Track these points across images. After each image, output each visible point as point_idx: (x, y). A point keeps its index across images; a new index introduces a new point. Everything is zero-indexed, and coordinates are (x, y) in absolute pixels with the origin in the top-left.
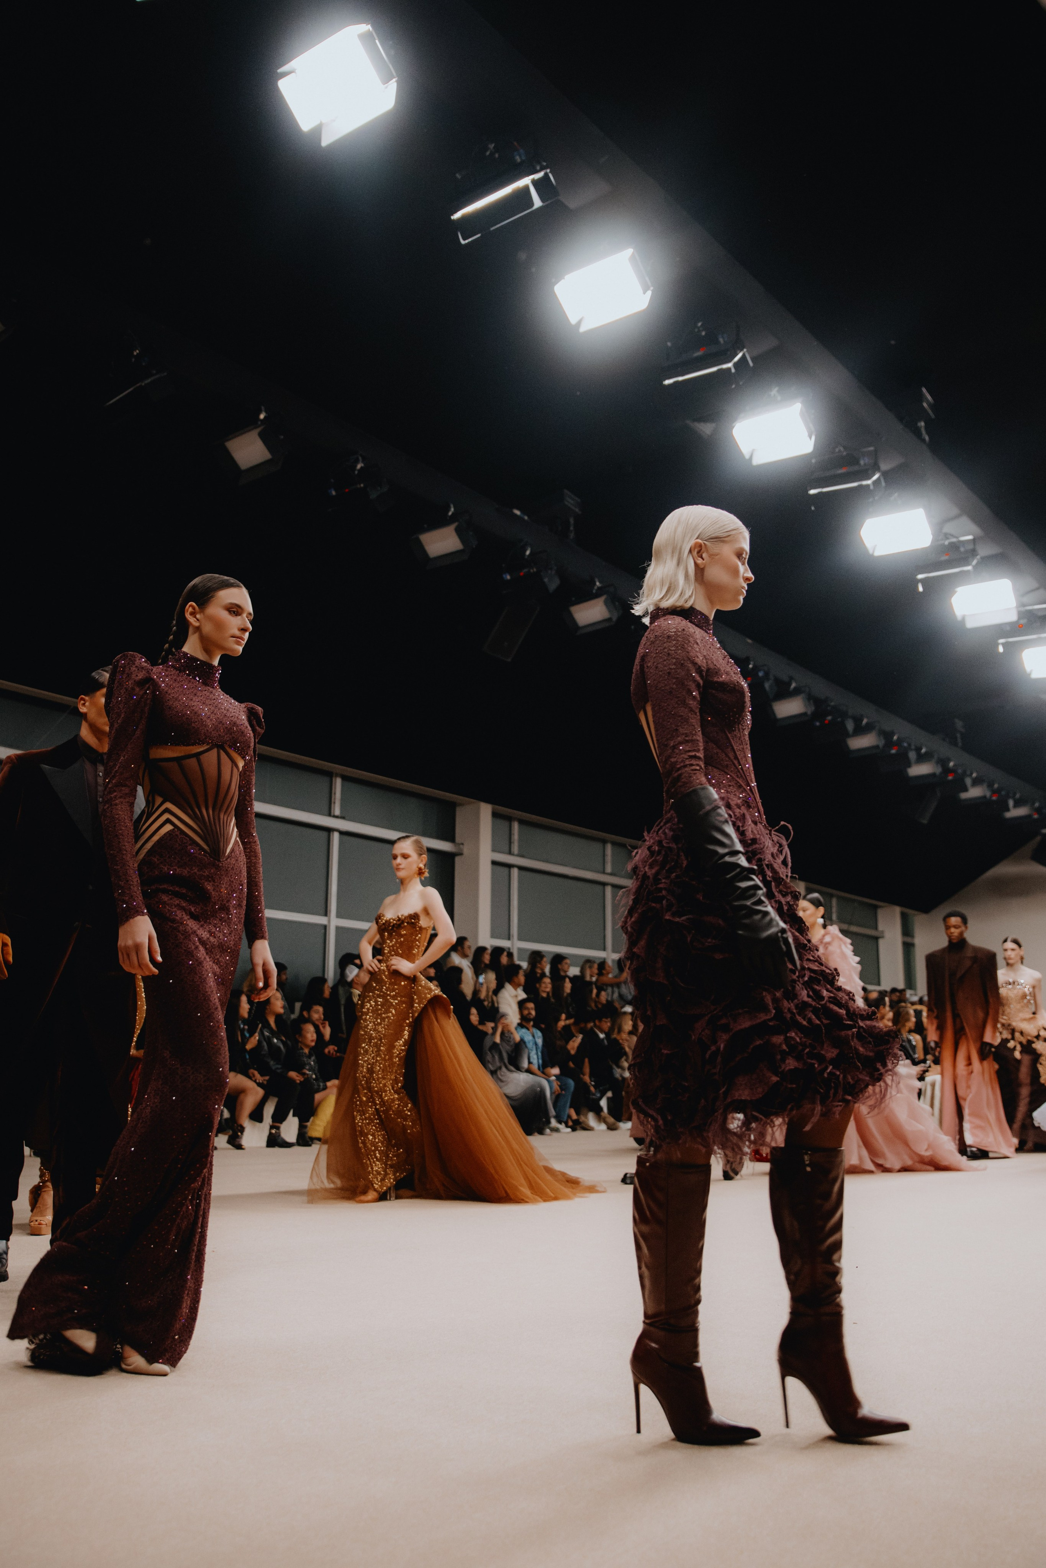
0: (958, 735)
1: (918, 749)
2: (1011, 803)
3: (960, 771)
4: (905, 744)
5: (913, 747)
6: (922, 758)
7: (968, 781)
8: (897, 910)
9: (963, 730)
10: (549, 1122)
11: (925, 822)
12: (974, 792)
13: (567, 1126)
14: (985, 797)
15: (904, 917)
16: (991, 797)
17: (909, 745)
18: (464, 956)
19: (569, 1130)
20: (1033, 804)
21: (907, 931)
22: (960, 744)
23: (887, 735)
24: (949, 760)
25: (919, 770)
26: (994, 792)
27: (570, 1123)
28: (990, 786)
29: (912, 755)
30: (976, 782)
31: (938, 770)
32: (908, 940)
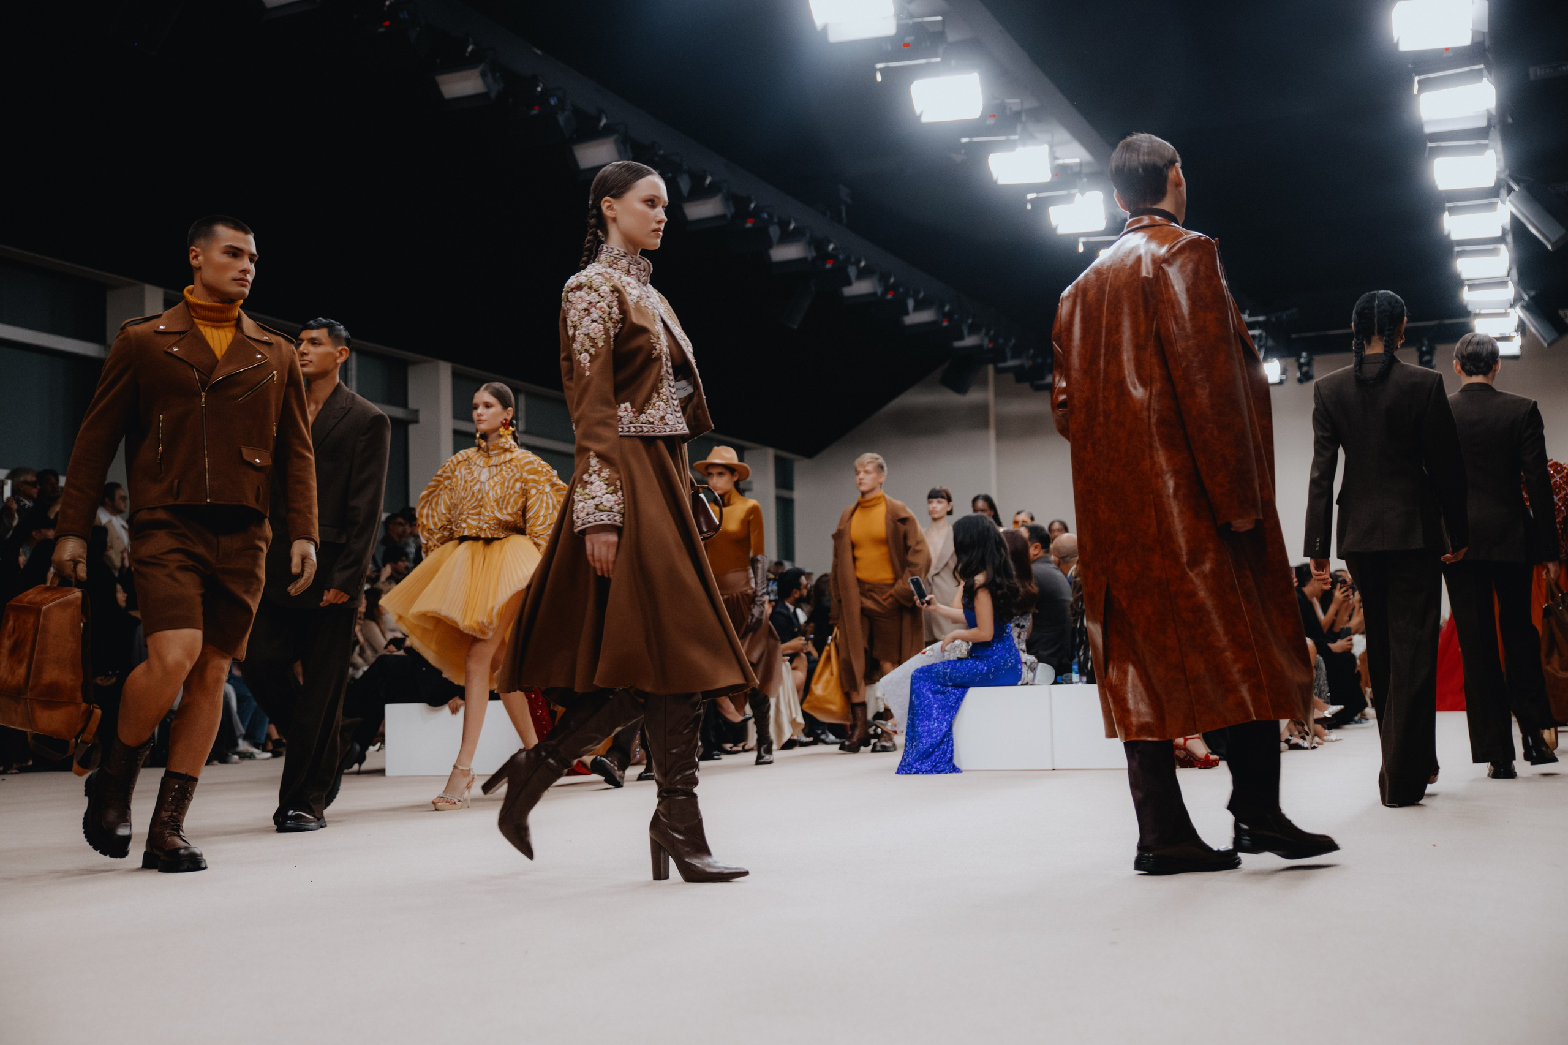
0: (843, 208)
1: (783, 224)
2: (911, 304)
3: (841, 257)
4: (766, 216)
5: (776, 220)
6: (787, 237)
7: (852, 271)
8: (771, 453)
9: (849, 201)
10: (237, 745)
11: (795, 327)
12: (860, 288)
13: (265, 750)
14: (874, 294)
15: (778, 460)
16: (885, 293)
17: (771, 216)
18: (115, 511)
19: (269, 755)
20: (942, 306)
21: (784, 480)
22: (845, 221)
23: (738, 202)
24: (829, 242)
25: (786, 253)
26: (888, 288)
27: (270, 747)
28: (883, 278)
29: (774, 231)
30: (862, 274)
31: (811, 254)
32: (785, 493)
